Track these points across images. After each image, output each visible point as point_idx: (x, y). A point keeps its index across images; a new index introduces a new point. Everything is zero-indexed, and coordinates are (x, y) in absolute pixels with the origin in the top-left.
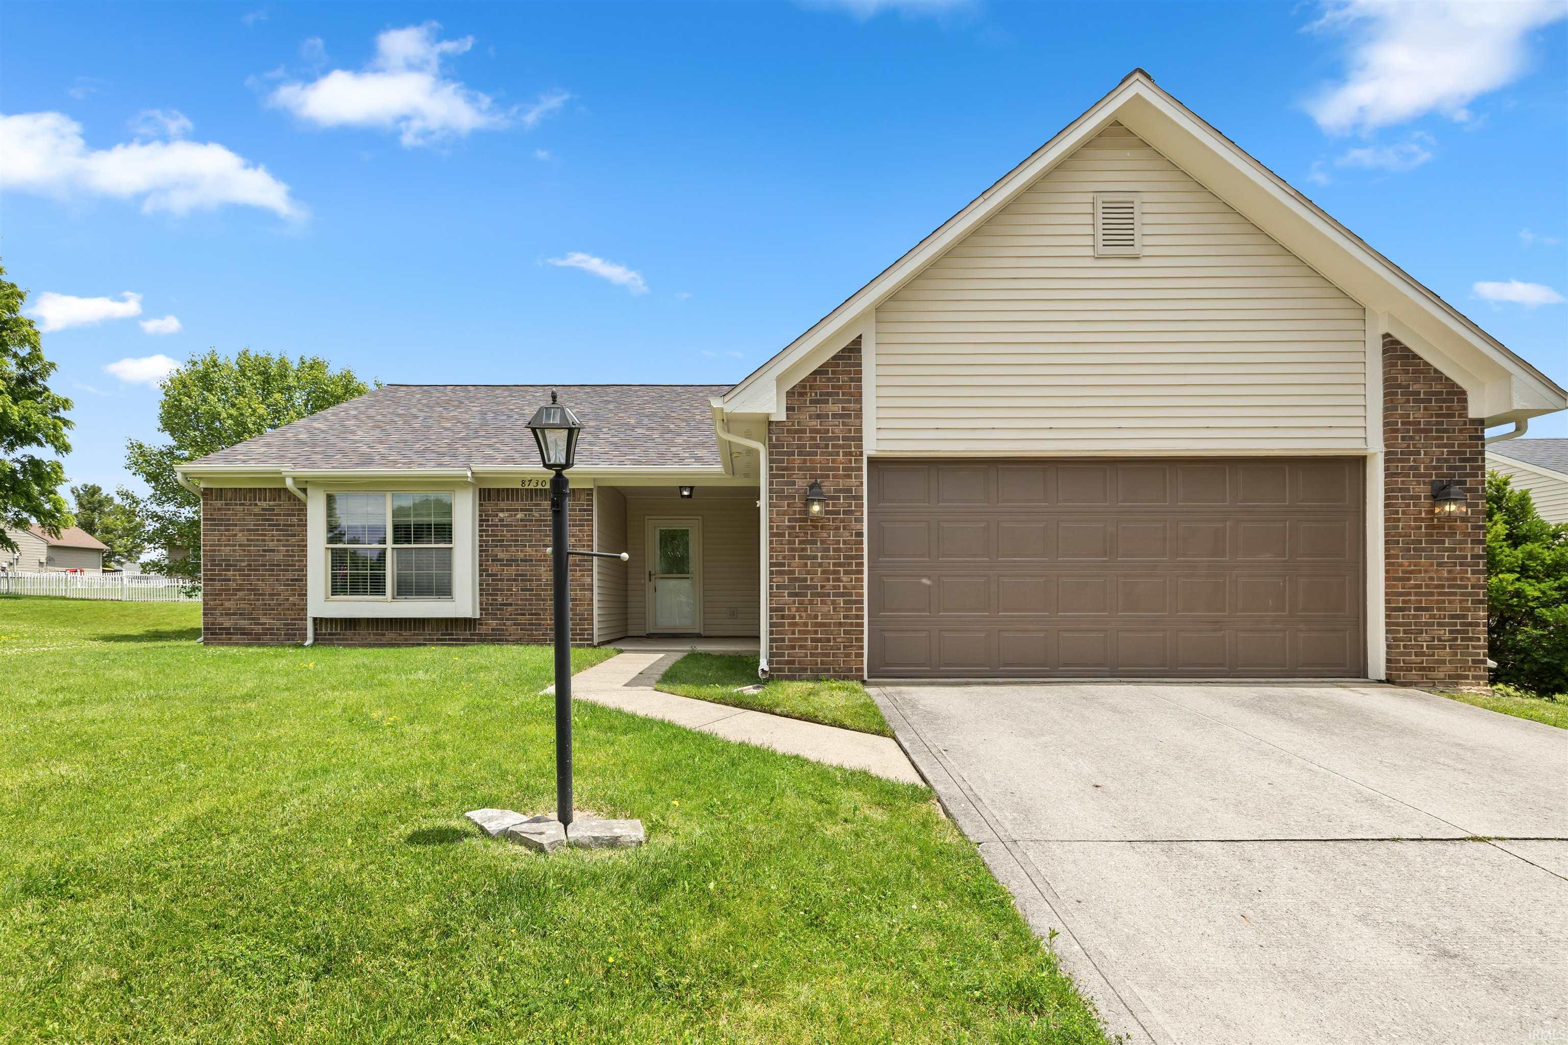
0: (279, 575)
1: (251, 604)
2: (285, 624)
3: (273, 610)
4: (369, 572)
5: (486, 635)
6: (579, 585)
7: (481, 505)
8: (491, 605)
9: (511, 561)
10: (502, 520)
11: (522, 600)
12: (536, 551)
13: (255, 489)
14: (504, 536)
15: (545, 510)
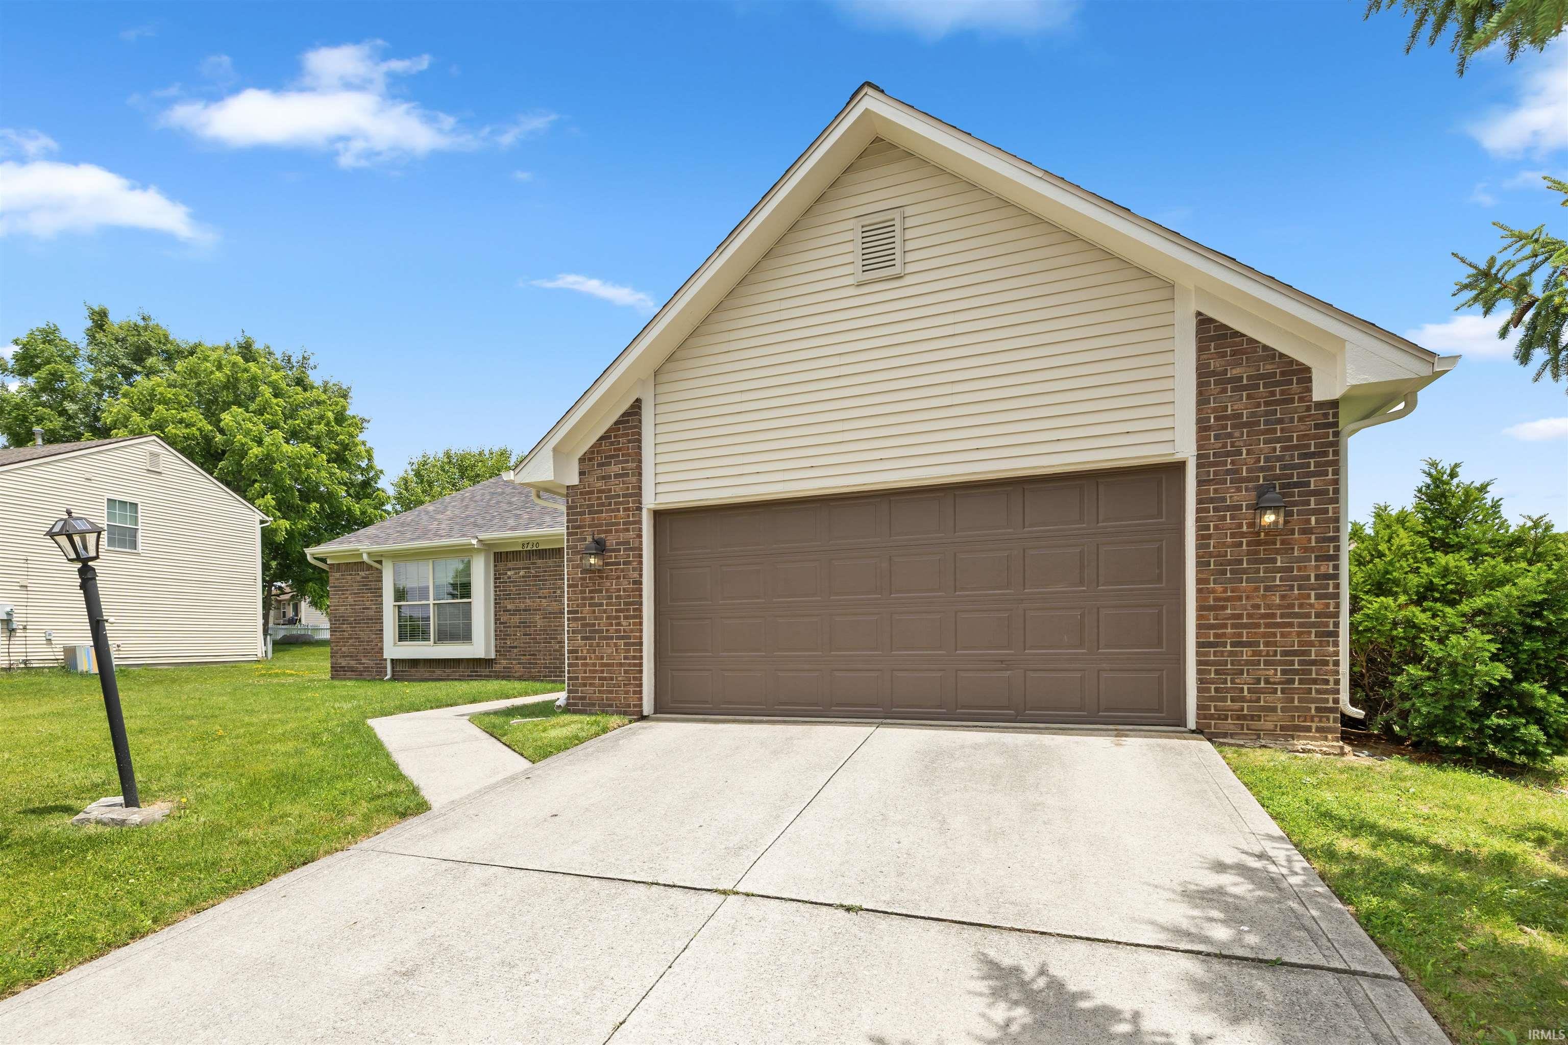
2: (376, 664)
4: (420, 623)
7: (495, 566)
8: (505, 648)
9: (516, 612)
10: (510, 578)
11: (523, 643)
14: (512, 591)
15: (539, 567)
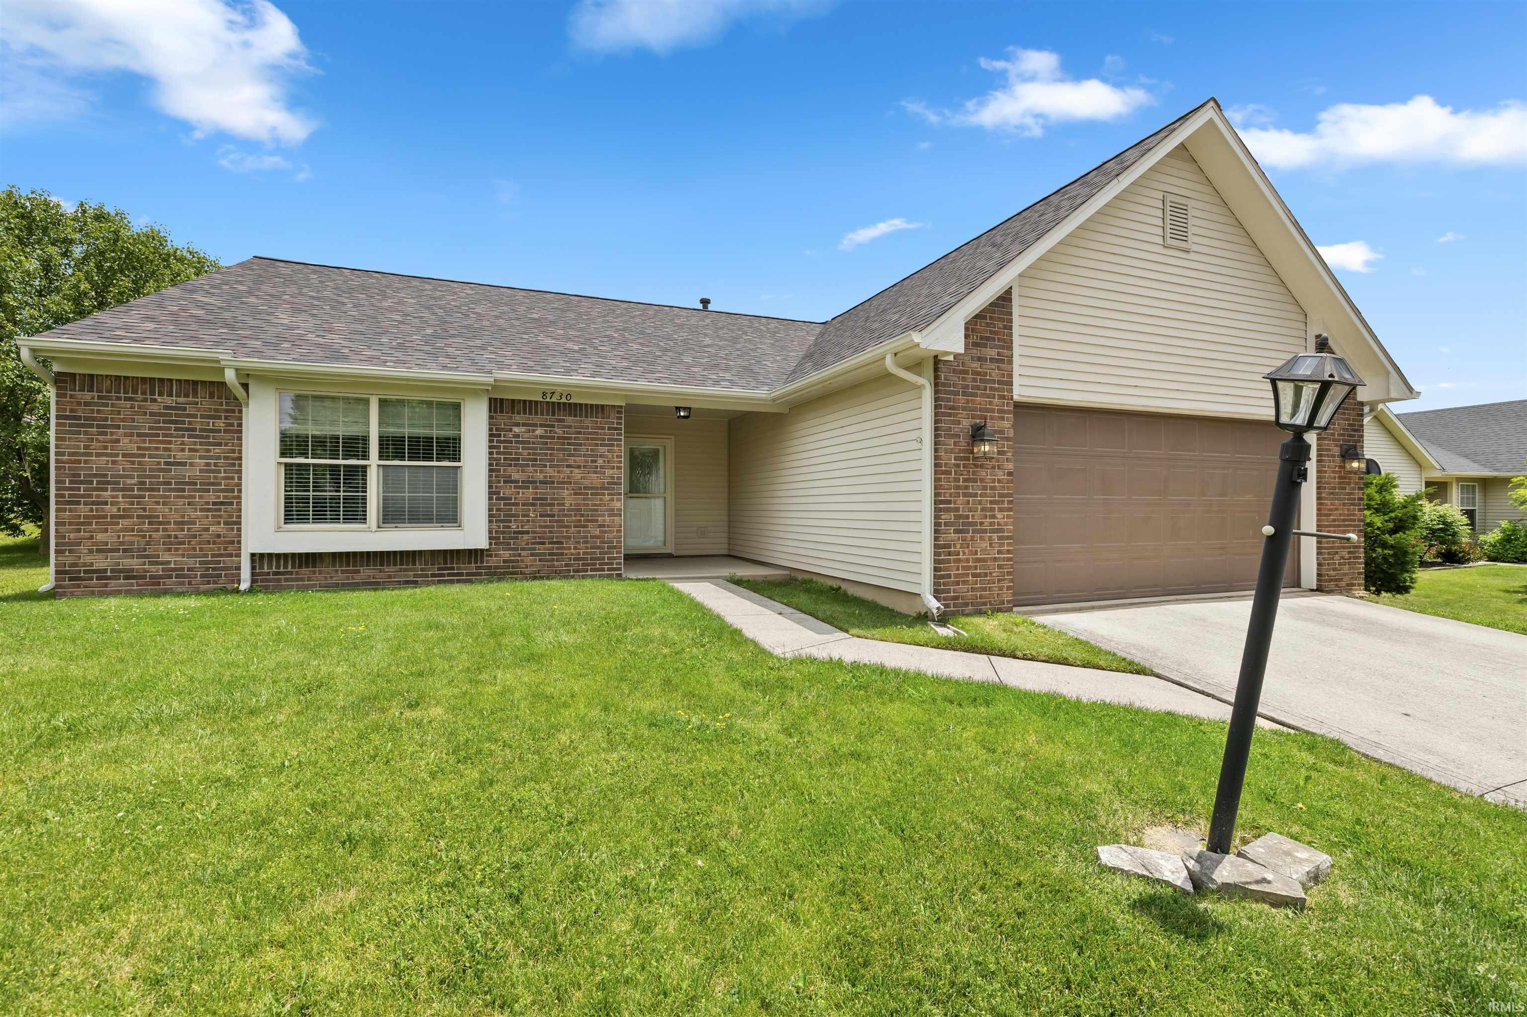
2: (219, 562)
5: (497, 567)
6: (607, 510)
7: (491, 417)
8: (503, 533)
9: (528, 483)
10: (517, 436)
11: (540, 527)
12: (559, 472)
14: (520, 454)
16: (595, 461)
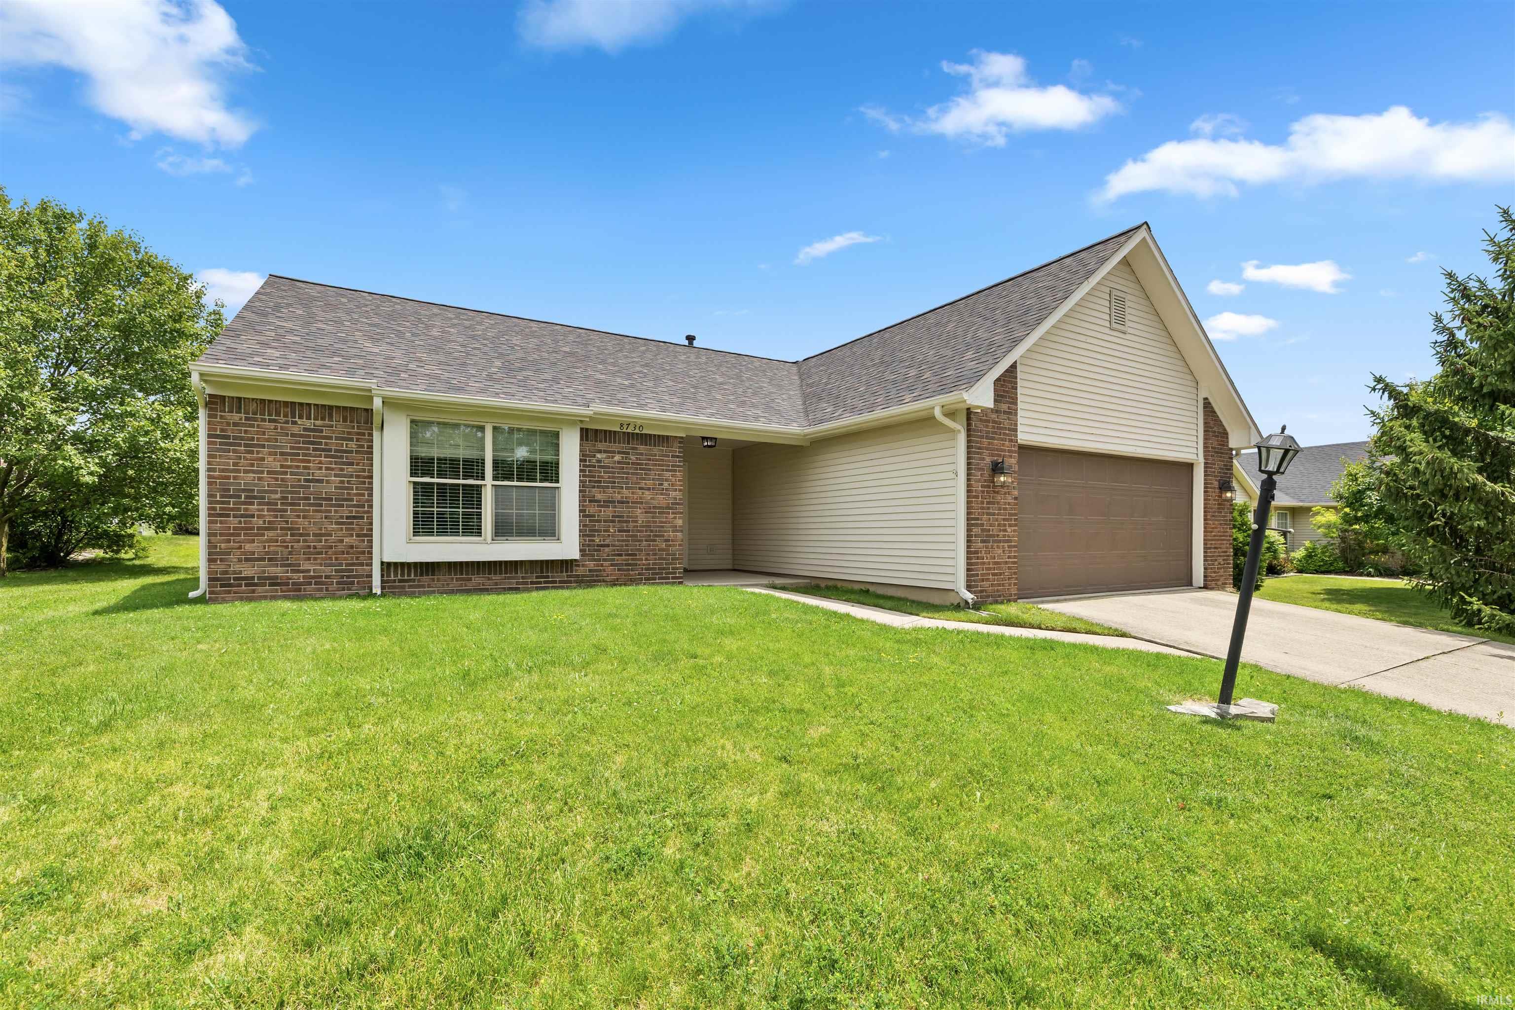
0: (330, 511)
1: (287, 547)
3: (321, 553)
4: (461, 510)
5: (583, 576)
6: (671, 527)
7: (582, 445)
8: (589, 545)
9: (608, 503)
10: (599, 461)
11: (619, 541)
12: (633, 493)
13: (293, 404)
14: (602, 477)
15: (642, 454)
16: (662, 484)
